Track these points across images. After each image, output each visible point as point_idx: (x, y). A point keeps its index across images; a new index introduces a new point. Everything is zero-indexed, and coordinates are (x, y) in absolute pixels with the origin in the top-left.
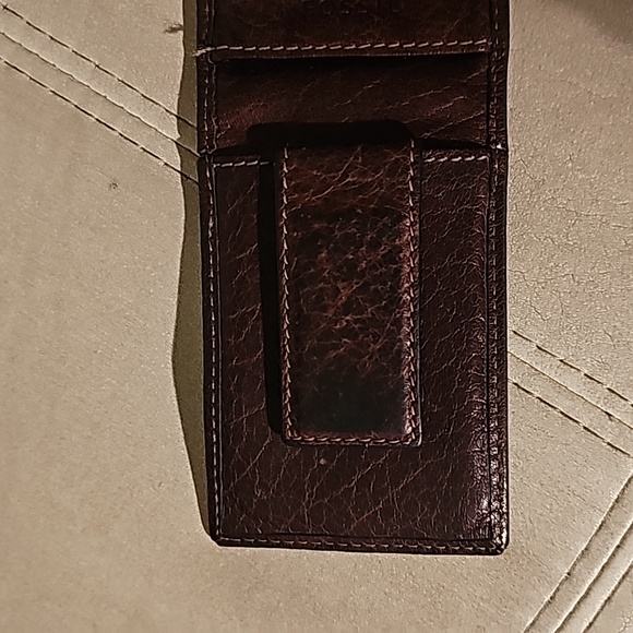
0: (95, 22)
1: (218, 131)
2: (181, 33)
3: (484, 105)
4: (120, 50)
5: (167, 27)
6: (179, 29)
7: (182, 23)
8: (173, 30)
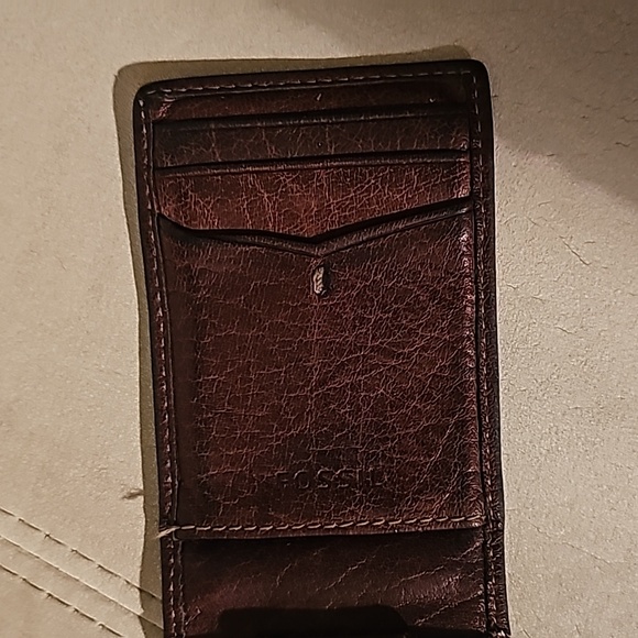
0: (44, 491)
1: (186, 618)
2: (141, 498)
3: (481, 586)
4: (73, 521)
5: (125, 493)
6: (139, 494)
7: (142, 488)
8: (132, 496)
